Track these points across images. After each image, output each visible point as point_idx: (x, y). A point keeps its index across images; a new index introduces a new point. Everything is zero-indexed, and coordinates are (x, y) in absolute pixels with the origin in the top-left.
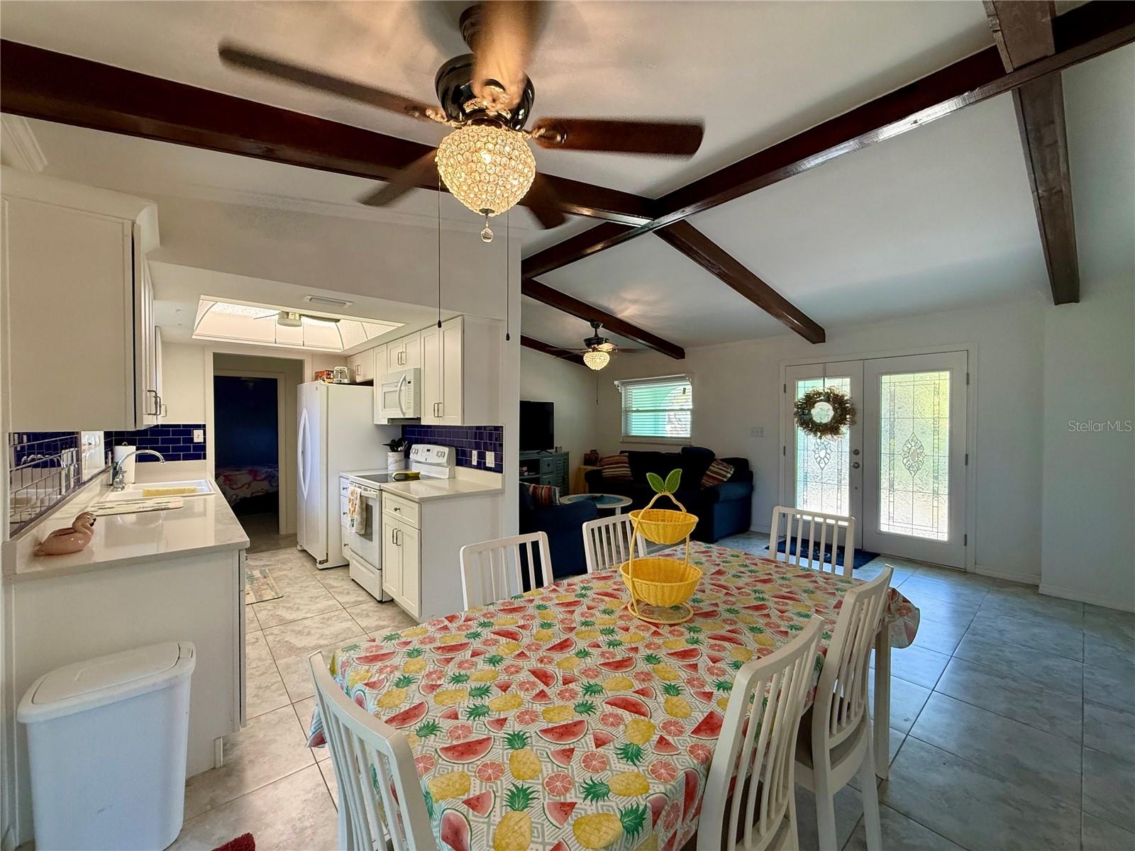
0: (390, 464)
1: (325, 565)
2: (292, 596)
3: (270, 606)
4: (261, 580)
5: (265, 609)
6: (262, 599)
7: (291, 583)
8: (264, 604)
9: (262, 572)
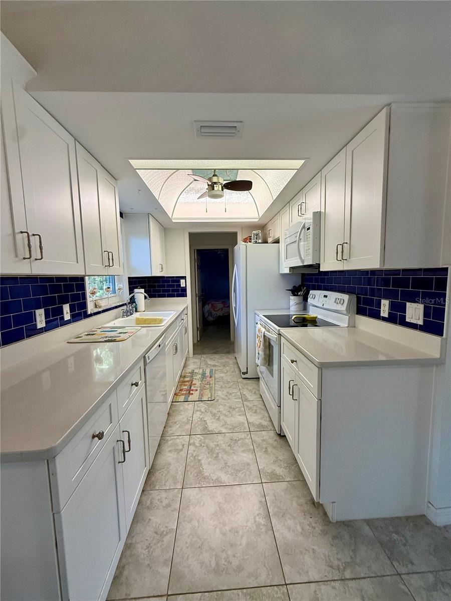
0: (292, 306)
1: (246, 376)
2: (220, 401)
3: (204, 408)
4: (208, 379)
5: (200, 411)
6: (202, 398)
7: (223, 386)
8: (202, 404)
9: (211, 371)
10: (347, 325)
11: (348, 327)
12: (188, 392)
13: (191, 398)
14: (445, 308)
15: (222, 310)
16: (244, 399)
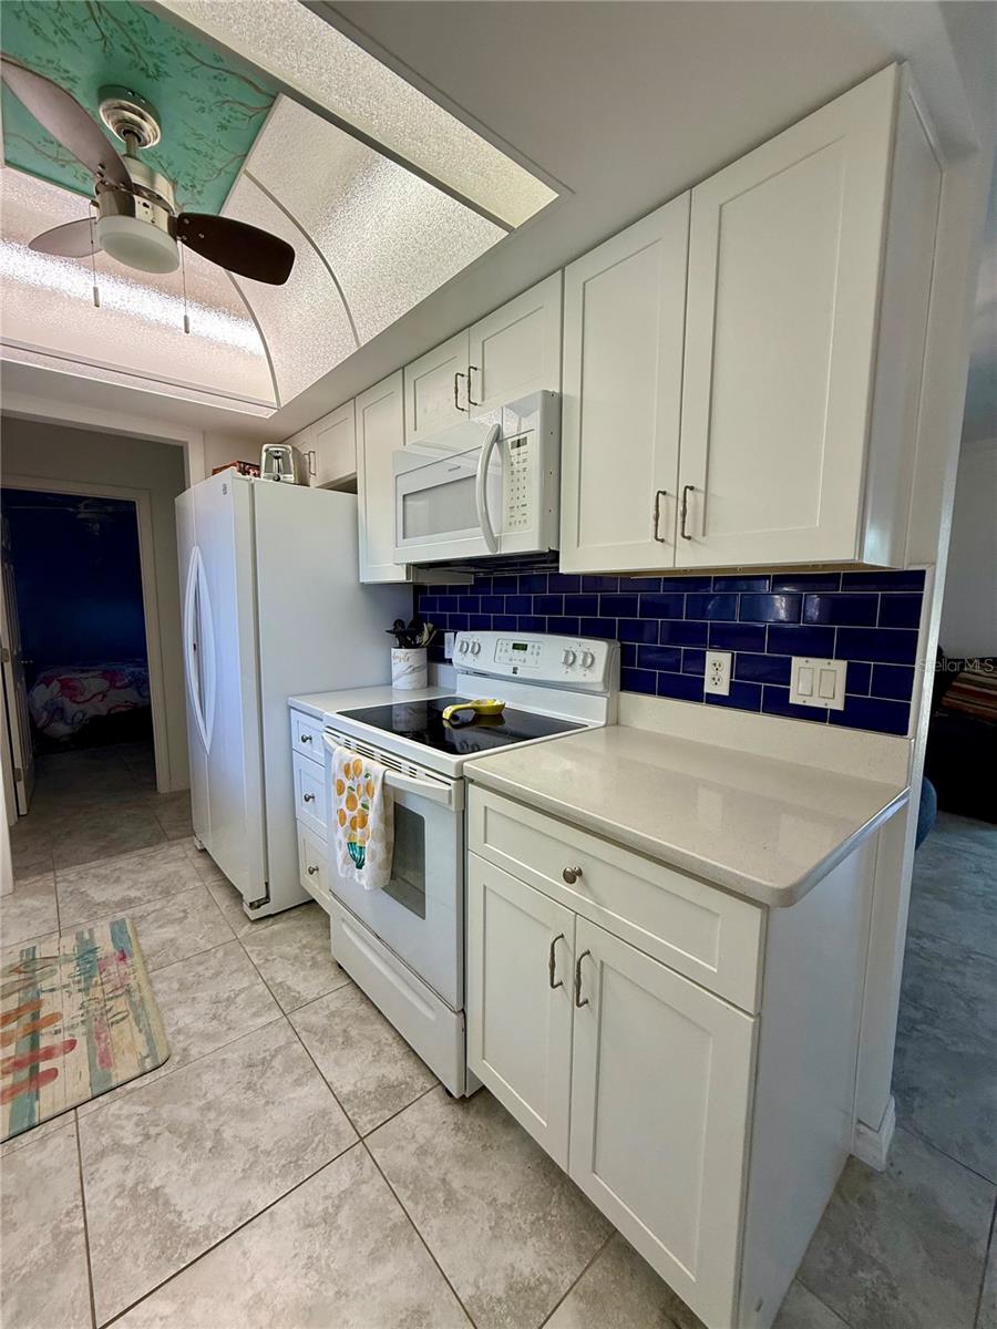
1: (263, 911)
2: (194, 1051)
3: (130, 1125)
4: (112, 969)
5: (117, 1147)
6: (109, 1078)
7: (190, 978)
8: (114, 1108)
9: (118, 930)
10: (603, 723)
11: (605, 726)
12: (25, 1073)
13: (50, 1098)
14: (913, 669)
15: (104, 696)
16: (286, 1003)
